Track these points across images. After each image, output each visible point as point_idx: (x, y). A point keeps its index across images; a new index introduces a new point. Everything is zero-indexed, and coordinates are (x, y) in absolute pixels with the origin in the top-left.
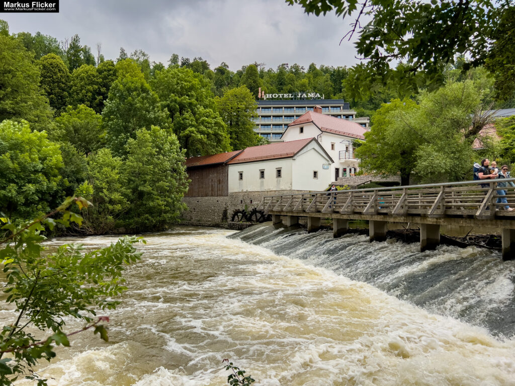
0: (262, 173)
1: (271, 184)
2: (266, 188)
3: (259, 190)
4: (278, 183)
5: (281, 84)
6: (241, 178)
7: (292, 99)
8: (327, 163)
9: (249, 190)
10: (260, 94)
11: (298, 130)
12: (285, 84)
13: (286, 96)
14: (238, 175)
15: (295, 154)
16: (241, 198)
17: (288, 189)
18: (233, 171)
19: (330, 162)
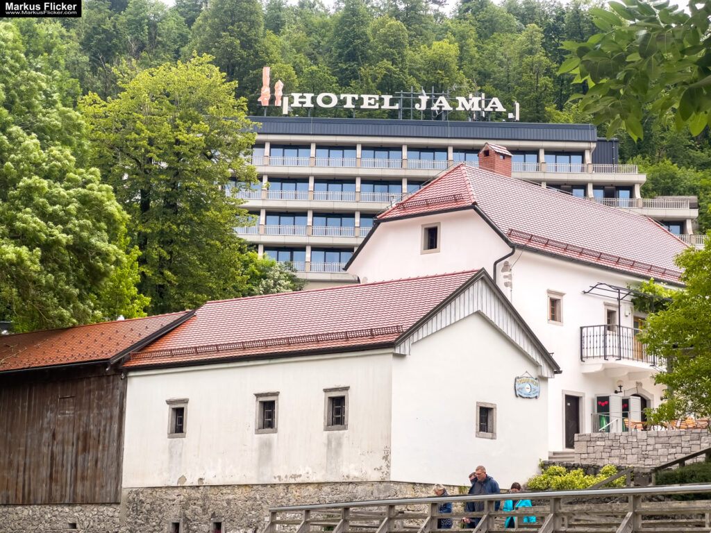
0: (268, 410)
1: (304, 455)
3: (251, 478)
4: (333, 449)
5: (351, 57)
6: (178, 427)
7: (393, 114)
8: (533, 373)
9: (211, 478)
10: (266, 90)
11: (417, 237)
12: (366, 58)
13: (368, 101)
15: (405, 335)
16: (174, 515)
17: (376, 476)
19: (546, 371)
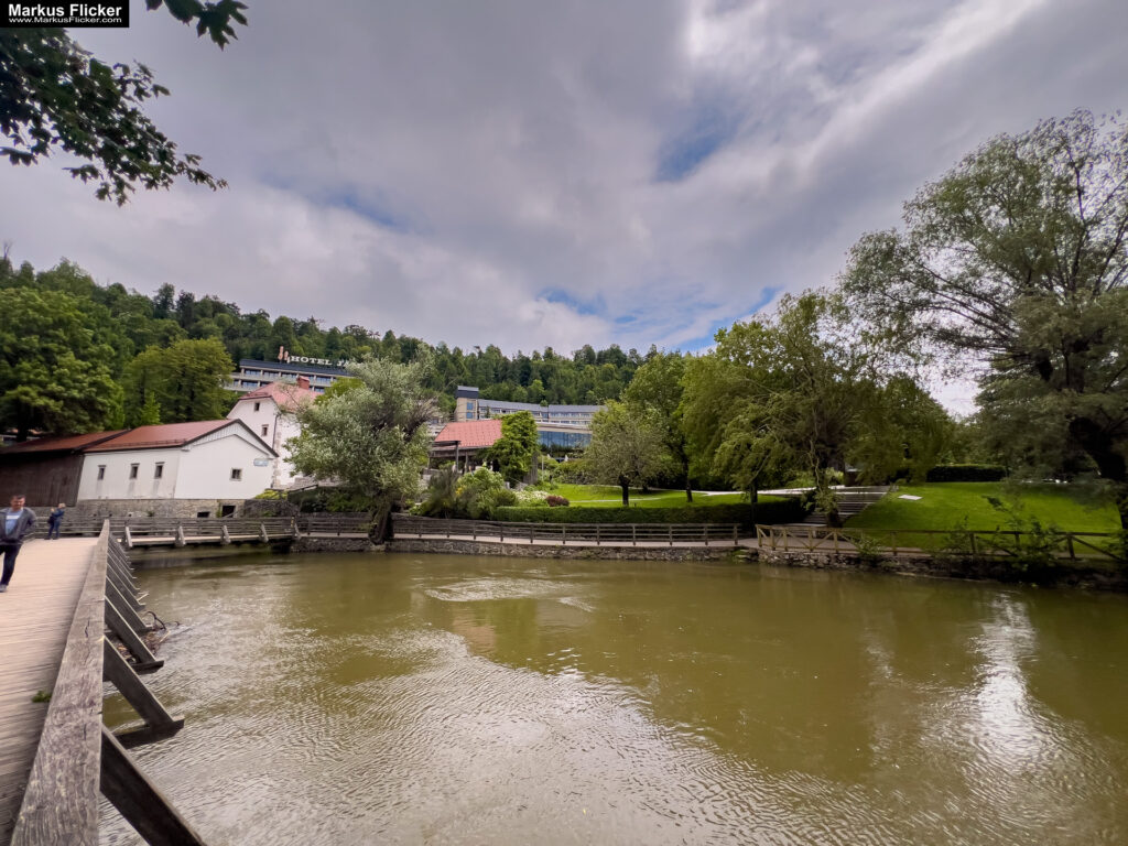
0: (135, 469)
1: (145, 488)
2: (137, 494)
3: (125, 496)
4: (156, 486)
6: (101, 476)
8: (265, 457)
9: (111, 496)
10: (281, 354)
11: (253, 407)
13: (320, 361)
14: (97, 470)
15: (186, 443)
16: (95, 511)
17: (169, 497)
18: (91, 463)
19: (271, 456)
